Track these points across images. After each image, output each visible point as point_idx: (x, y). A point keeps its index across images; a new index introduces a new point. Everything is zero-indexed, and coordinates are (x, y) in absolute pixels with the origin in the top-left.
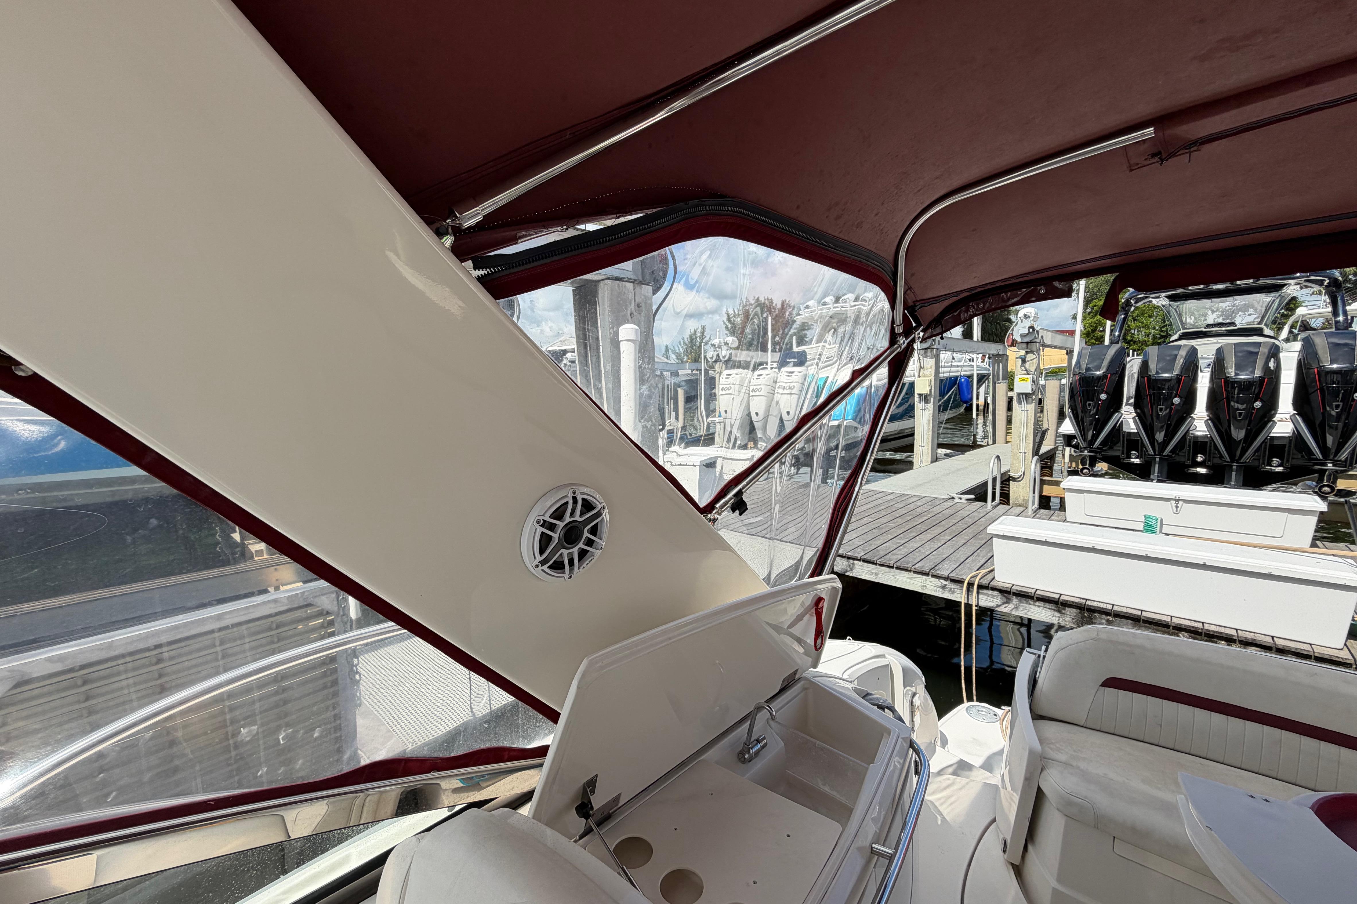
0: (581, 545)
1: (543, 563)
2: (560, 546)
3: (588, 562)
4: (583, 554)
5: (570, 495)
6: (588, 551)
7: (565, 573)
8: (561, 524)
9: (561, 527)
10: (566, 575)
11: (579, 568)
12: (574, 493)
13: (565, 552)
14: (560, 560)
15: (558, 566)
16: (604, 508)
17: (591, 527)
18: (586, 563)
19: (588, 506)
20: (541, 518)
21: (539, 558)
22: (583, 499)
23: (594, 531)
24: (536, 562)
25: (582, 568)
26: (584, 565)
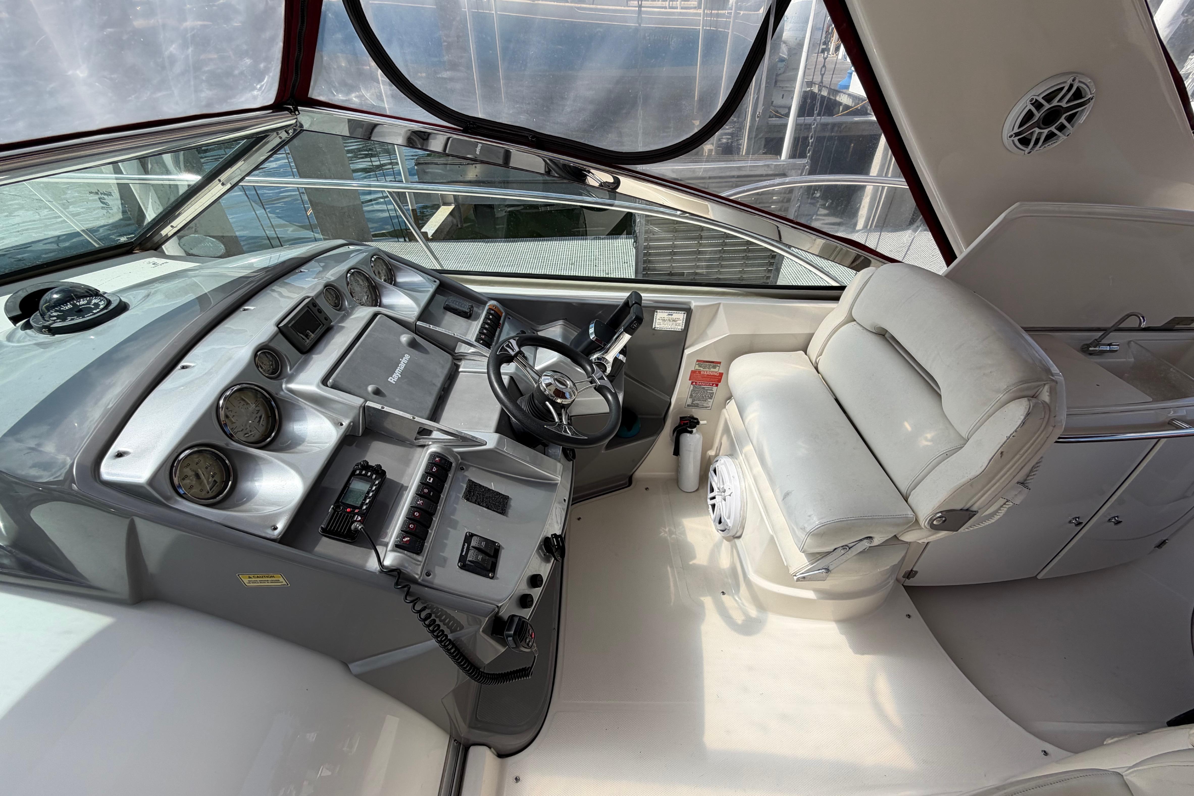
0: (1053, 129)
1: (1017, 134)
2: (1037, 125)
3: (1050, 143)
4: (1051, 136)
5: (1069, 82)
6: (1056, 135)
7: (1027, 148)
8: (1047, 106)
9: (1046, 109)
10: (1027, 150)
11: (1040, 147)
12: (1073, 80)
13: (1037, 130)
14: (1029, 137)
15: (1025, 142)
16: (1092, 99)
17: (1070, 115)
18: (1049, 144)
19: (1078, 94)
20: (1035, 97)
21: (1016, 130)
22: (1078, 88)
23: (1070, 119)
24: (1012, 133)
25: (1043, 147)
26: (1046, 145)
